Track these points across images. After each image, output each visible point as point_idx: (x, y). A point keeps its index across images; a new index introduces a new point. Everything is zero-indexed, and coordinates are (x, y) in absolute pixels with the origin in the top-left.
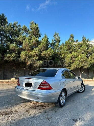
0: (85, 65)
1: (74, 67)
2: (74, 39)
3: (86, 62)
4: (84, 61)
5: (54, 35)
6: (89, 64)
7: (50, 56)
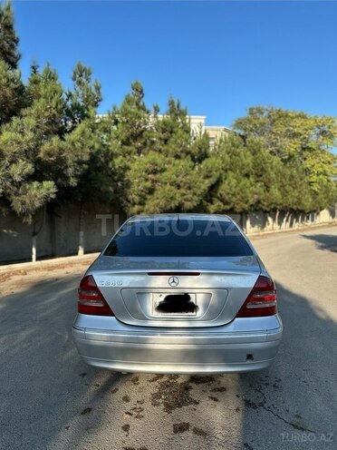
0: (189, 196)
1: (157, 205)
2: (144, 100)
3: (190, 188)
4: (185, 184)
5: (75, 73)
6: (199, 195)
7: (80, 163)
